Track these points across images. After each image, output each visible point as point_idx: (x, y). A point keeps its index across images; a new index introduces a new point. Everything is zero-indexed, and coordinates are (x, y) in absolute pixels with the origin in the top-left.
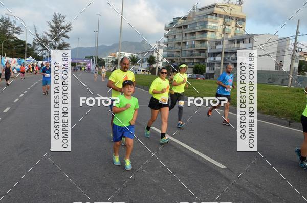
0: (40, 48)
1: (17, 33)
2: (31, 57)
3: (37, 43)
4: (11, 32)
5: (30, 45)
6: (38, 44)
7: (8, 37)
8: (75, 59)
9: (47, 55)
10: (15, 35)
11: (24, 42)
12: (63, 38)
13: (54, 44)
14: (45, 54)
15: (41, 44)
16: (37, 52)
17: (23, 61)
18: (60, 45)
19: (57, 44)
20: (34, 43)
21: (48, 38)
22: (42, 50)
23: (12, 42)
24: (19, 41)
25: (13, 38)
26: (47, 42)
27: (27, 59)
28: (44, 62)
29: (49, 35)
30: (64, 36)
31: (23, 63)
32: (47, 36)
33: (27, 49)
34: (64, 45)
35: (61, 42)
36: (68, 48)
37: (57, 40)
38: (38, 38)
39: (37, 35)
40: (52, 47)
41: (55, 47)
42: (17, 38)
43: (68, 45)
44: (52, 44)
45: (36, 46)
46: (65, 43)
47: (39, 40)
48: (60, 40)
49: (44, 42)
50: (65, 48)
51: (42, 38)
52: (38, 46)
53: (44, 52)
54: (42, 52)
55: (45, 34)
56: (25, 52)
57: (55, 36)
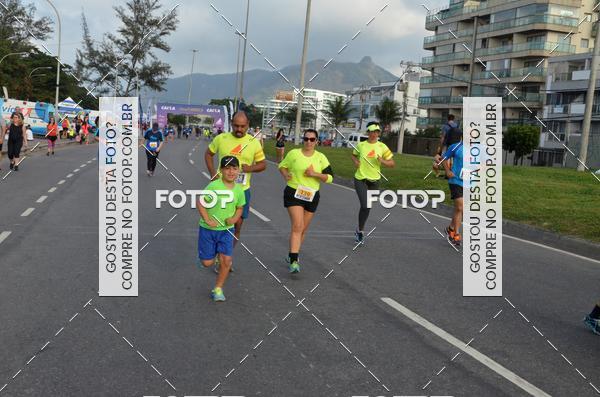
0: (95, 75)
1: (39, 36)
2: (69, 99)
3: (86, 62)
4: (21, 32)
5: (70, 67)
6: (92, 65)
7: (14, 47)
8: (184, 106)
10: (33, 41)
11: (55, 59)
12: (153, 50)
13: (130, 66)
15: (96, 66)
16: (85, 85)
17: (50, 108)
19: (139, 66)
20: (80, 64)
21: (116, 51)
22: (98, 82)
23: (25, 60)
24: (42, 56)
25: (28, 49)
26: (112, 60)
27: (60, 104)
29: (118, 42)
30: (158, 46)
32: (114, 45)
33: (61, 78)
34: (157, 69)
35: (148, 61)
36: (166, 76)
37: (138, 55)
38: (91, 49)
39: (88, 41)
40: (125, 73)
41: (132, 74)
42: (36, 50)
43: (166, 69)
44: (126, 66)
45: (85, 69)
46: (160, 63)
47: (93, 54)
48: (147, 55)
49: (105, 59)
50: (160, 77)
51: (101, 50)
52: (89, 71)
53: (105, 85)
54: (99, 87)
55: (110, 41)
56: (56, 85)
57: (133, 44)
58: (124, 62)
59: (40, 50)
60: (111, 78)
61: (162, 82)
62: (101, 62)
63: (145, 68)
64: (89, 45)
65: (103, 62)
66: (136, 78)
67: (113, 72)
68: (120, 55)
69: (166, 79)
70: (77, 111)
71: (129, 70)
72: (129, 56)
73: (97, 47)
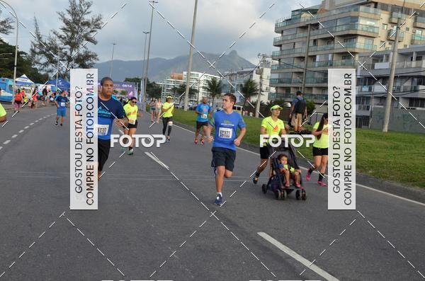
0: (44, 60)
1: (3, 31)
2: (24, 76)
3: (37, 50)
5: (26, 54)
6: (40, 53)
9: (54, 73)
11: (14, 47)
12: (85, 42)
13: (69, 53)
14: (51, 71)
15: (44, 53)
16: (37, 66)
17: (10, 82)
18: (79, 55)
19: (75, 54)
20: (33, 51)
21: (59, 43)
22: (46, 64)
24: (6, 45)
26: (55, 49)
27: (17, 79)
28: (49, 87)
29: (60, 37)
30: (88, 40)
31: (11, 86)
32: (57, 39)
33: (18, 61)
34: (87, 56)
35: (81, 51)
36: (94, 61)
37: (74, 46)
38: (40, 41)
39: (38, 35)
40: (65, 58)
41: (70, 59)
42: (2, 41)
43: (94, 56)
44: (65, 54)
45: (36, 55)
46: (89, 52)
48: (81, 46)
49: (50, 48)
50: (89, 62)
51: (47, 42)
52: (40, 57)
53: (50, 67)
54: (46, 68)
55: (54, 35)
56: (14, 66)
57: (71, 38)
58: (64, 51)
59: (5, 41)
60: (54, 62)
61: (92, 64)
64: (40, 38)
65: (49, 51)
66: (73, 62)
67: (56, 57)
68: (61, 46)
69: (94, 64)
70: (30, 85)
71: (68, 56)
72: (68, 46)
73: (45, 40)
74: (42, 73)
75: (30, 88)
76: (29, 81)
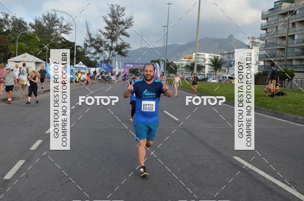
0: (93, 50)
1: (65, 32)
2: (81, 63)
3: (89, 44)
4: (58, 31)
5: (81, 47)
6: (91, 46)
8: (138, 64)
9: (101, 60)
10: (63, 35)
11: (74, 43)
12: (121, 36)
13: (110, 45)
14: (98, 58)
15: (94, 46)
16: (89, 55)
17: (72, 68)
19: (114, 45)
20: (86, 45)
21: (103, 38)
22: (95, 54)
24: (68, 42)
25: (60, 39)
26: (101, 42)
27: (76, 66)
28: (98, 69)
29: (104, 33)
30: (123, 34)
31: (72, 70)
32: (102, 35)
33: (76, 52)
34: (123, 46)
35: (119, 42)
36: (128, 49)
37: (114, 39)
38: (91, 38)
39: (89, 34)
40: (108, 48)
41: (111, 49)
42: (64, 39)
43: (128, 46)
44: (108, 45)
45: (88, 48)
46: (125, 43)
47: (92, 40)
48: (118, 39)
49: (97, 42)
50: (125, 50)
52: (90, 49)
53: (98, 55)
54: (95, 56)
55: (100, 33)
56: (74, 56)
57: (112, 34)
58: (107, 43)
59: (67, 39)
60: (100, 52)
61: (126, 52)
62: (96, 44)
63: (117, 46)
64: (90, 35)
65: (97, 44)
66: (113, 51)
67: (102, 48)
68: (105, 40)
69: (128, 51)
70: (85, 68)
71: (110, 47)
72: (110, 40)
73: (94, 37)
74: (92, 60)
75: (85, 71)
76: (84, 66)
